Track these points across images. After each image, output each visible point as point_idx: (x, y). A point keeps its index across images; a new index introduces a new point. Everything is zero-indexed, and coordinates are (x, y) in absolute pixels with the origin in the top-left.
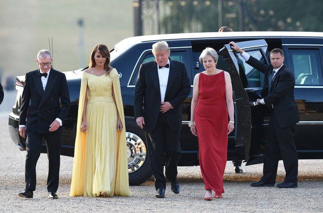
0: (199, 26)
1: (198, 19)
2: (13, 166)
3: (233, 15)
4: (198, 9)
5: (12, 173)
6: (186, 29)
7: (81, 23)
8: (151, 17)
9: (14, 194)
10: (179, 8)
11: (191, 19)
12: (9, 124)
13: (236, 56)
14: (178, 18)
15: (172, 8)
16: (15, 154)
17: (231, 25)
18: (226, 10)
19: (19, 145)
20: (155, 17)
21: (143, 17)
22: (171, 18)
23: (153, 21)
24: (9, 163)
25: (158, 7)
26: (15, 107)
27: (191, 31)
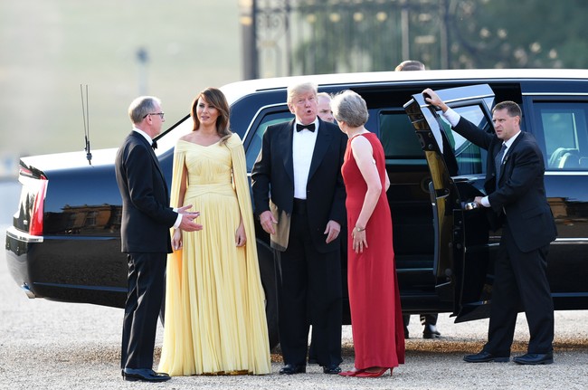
0: (366, 60)
1: (363, 47)
2: (16, 328)
3: (429, 39)
4: (364, 27)
5: (13, 341)
6: (341, 66)
7: (142, 56)
8: (274, 44)
9: (16, 380)
10: (328, 26)
11: (350, 46)
12: (7, 248)
13: (436, 116)
14: (325, 45)
15: (314, 26)
16: (19, 305)
17: (426, 57)
18: (415, 30)
19: (27, 287)
20: (282, 43)
21: (259, 44)
22: (313, 45)
23: (278, 51)
24: (8, 321)
25: (287, 24)
26: (17, 216)
27: (350, 69)
